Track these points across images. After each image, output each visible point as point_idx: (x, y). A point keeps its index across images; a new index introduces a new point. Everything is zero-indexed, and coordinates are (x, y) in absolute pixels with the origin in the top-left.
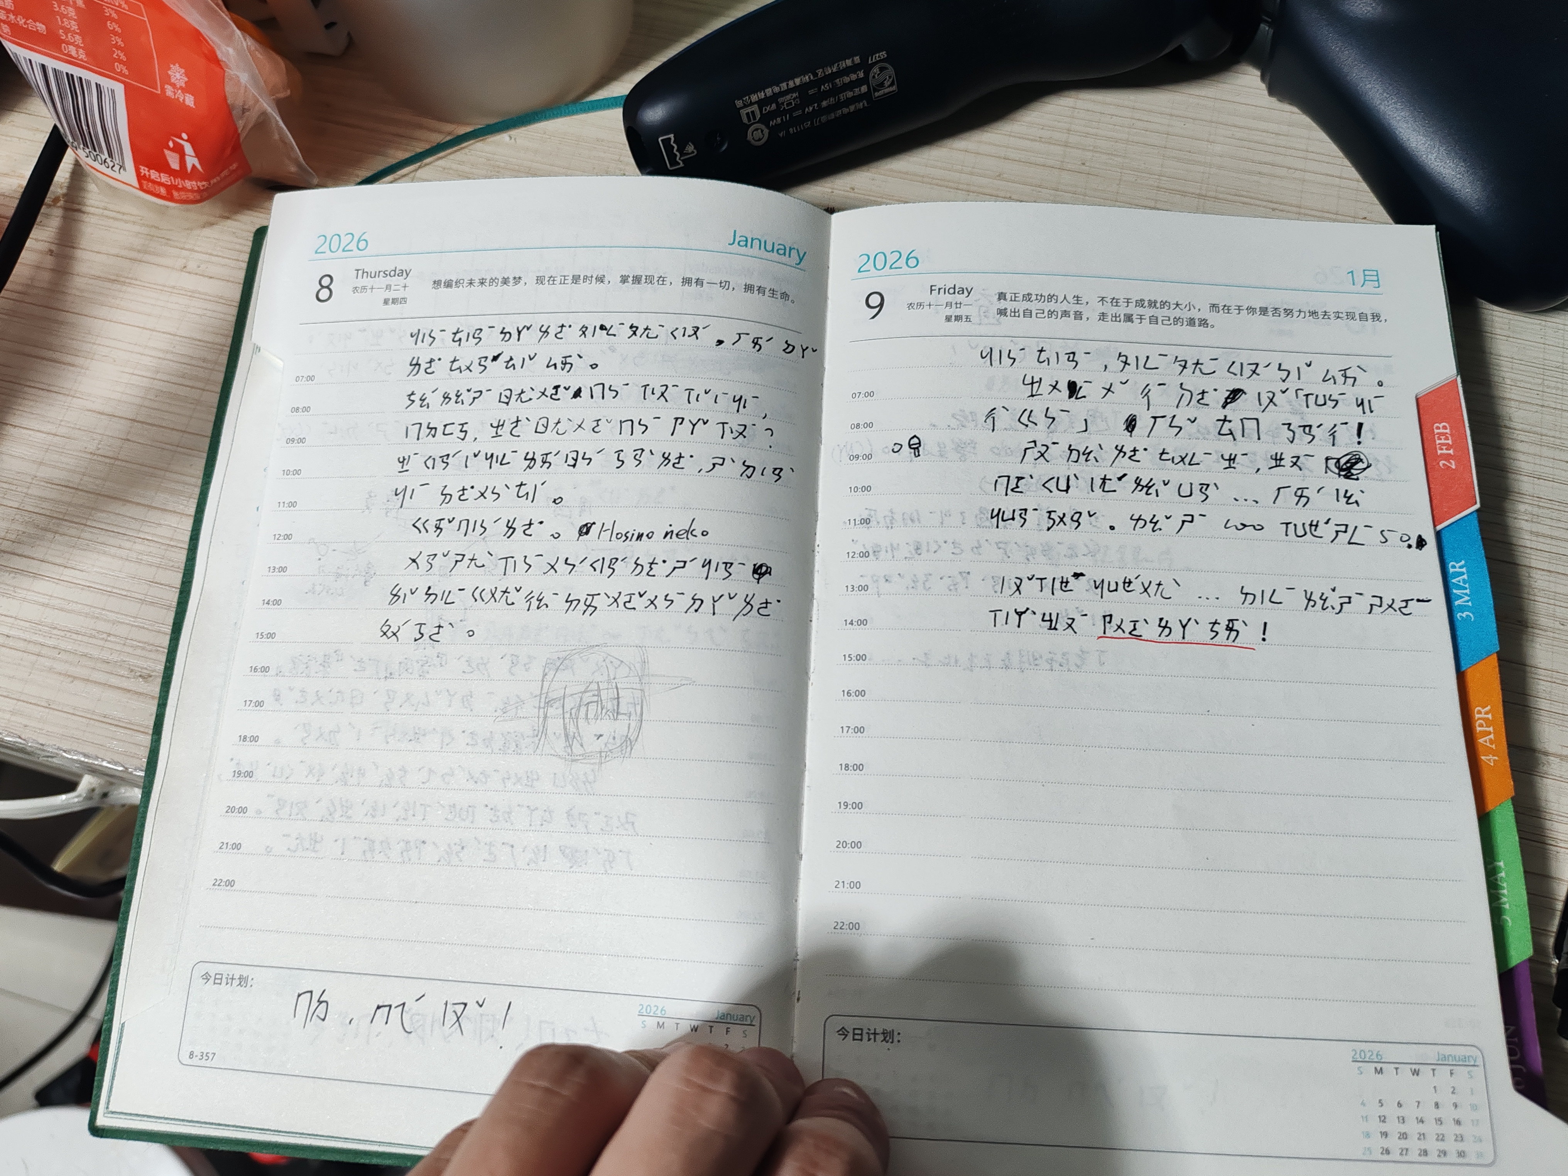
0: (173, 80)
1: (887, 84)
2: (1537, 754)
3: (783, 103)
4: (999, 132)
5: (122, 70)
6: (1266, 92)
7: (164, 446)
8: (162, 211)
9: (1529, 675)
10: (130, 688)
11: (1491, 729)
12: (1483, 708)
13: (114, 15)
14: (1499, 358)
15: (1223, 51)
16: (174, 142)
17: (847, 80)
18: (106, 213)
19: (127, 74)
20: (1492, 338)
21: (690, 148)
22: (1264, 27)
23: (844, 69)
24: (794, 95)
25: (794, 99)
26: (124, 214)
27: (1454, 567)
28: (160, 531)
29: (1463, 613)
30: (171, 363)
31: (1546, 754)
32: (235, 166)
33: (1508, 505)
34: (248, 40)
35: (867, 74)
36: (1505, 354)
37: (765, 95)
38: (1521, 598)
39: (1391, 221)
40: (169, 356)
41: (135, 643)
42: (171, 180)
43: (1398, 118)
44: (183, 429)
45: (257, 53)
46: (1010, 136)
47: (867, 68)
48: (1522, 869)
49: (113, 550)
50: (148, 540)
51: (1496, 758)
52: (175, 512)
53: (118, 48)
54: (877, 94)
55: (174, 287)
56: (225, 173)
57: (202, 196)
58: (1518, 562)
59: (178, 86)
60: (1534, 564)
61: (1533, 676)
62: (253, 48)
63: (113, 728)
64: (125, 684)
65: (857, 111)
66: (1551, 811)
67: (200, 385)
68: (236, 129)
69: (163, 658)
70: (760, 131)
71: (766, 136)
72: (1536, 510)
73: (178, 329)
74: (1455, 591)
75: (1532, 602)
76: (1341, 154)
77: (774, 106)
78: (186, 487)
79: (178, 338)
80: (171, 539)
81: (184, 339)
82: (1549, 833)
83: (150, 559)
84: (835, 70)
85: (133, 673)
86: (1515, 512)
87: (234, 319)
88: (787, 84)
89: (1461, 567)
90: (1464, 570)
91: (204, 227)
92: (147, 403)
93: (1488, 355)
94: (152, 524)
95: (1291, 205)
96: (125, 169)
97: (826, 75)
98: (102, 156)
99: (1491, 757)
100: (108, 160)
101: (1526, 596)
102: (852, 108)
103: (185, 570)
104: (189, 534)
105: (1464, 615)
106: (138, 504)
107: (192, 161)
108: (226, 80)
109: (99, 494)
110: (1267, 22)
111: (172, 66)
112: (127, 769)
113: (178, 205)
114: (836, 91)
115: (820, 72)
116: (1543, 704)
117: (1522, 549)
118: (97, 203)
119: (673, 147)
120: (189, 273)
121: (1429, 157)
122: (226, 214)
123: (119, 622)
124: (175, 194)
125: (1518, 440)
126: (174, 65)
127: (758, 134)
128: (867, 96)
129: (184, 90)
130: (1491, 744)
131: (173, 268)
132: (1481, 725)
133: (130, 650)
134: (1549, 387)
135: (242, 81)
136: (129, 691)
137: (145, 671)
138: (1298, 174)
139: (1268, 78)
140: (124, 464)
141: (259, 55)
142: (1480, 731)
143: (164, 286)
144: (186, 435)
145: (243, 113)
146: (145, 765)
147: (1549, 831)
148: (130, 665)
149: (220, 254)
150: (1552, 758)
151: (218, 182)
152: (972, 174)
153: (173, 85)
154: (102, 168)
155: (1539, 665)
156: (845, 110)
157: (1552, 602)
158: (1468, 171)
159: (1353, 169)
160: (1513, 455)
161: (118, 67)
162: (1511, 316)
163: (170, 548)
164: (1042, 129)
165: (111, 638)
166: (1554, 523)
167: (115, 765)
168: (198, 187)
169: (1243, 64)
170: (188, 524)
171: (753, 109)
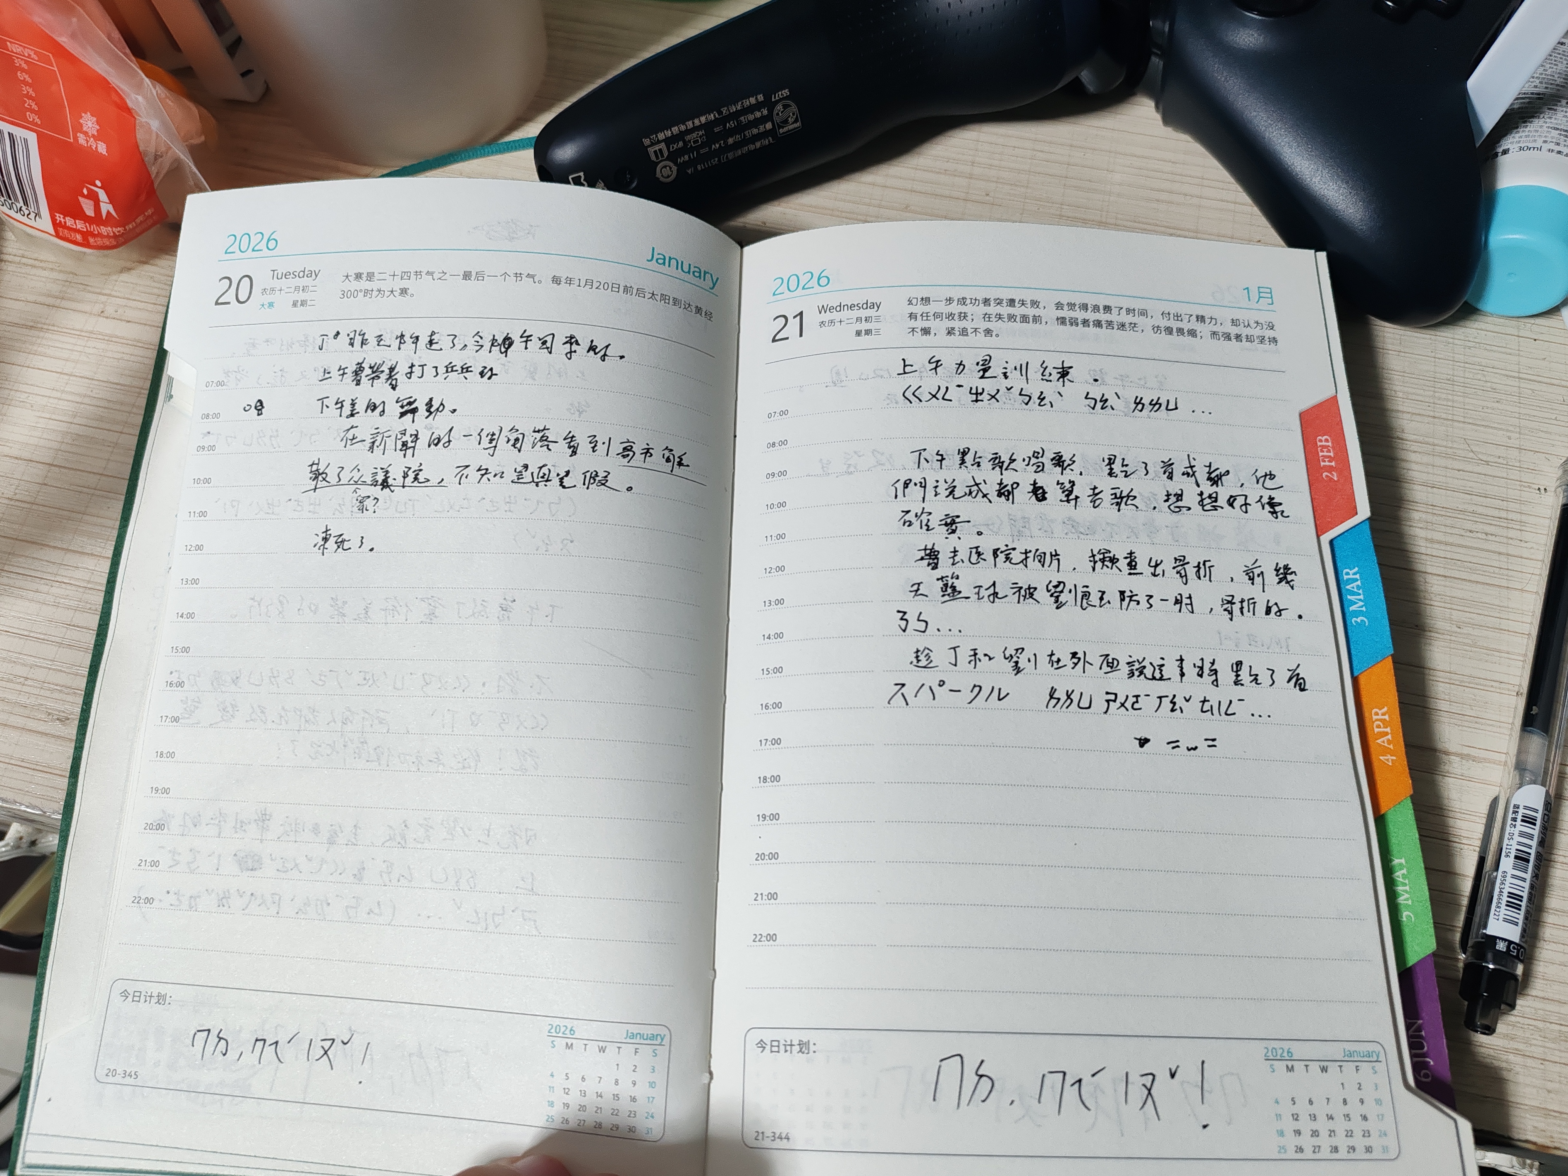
0: (85, 129)
1: (790, 120)
2: (1438, 754)
3: (690, 141)
4: (906, 165)
5: (34, 120)
6: (1161, 123)
7: (80, 489)
8: (79, 258)
9: (1427, 677)
10: (48, 732)
11: (1388, 730)
12: (1380, 709)
13: (25, 66)
14: (1390, 372)
15: (1118, 83)
16: (87, 188)
17: (751, 117)
18: (24, 260)
19: (39, 123)
20: (1384, 354)
22: (1155, 60)
23: (748, 107)
24: (700, 133)
25: (700, 137)
26: (41, 261)
27: (1348, 574)
28: (79, 574)
29: (1357, 618)
30: (88, 407)
31: (1447, 753)
32: (150, 212)
33: (1403, 514)
34: (157, 88)
35: (771, 111)
36: (1395, 368)
37: (672, 133)
38: (1418, 603)
39: (1282, 243)
40: (87, 400)
41: (52, 686)
42: (86, 227)
43: (1282, 144)
44: (101, 472)
45: (168, 100)
46: (916, 169)
47: (771, 106)
48: (1423, 865)
49: (31, 595)
50: (65, 583)
51: (1394, 758)
52: (92, 555)
53: (30, 98)
54: (781, 131)
55: (91, 332)
56: (140, 218)
57: (119, 242)
58: (1415, 568)
59: (90, 134)
60: (1429, 570)
61: (1431, 678)
62: (163, 96)
63: (31, 772)
64: (42, 727)
65: (763, 148)
66: (1453, 809)
67: (119, 428)
68: (150, 175)
69: (80, 701)
70: (668, 168)
71: (675, 173)
72: (1430, 518)
73: (95, 373)
74: (1349, 597)
75: (1429, 607)
76: (1232, 180)
77: (681, 144)
78: (104, 529)
79: (96, 383)
80: (89, 582)
81: (101, 383)
82: (1453, 831)
83: (67, 602)
84: (739, 108)
85: (50, 717)
86: (1409, 519)
87: (153, 362)
88: (693, 123)
89: (1354, 574)
90: (1357, 576)
91: (121, 272)
92: (63, 447)
93: (1380, 370)
94: (69, 568)
95: (1189, 230)
96: (40, 217)
97: (730, 113)
98: (17, 204)
99: (1389, 757)
100: (24, 208)
101: (1423, 601)
102: (758, 145)
103: (102, 612)
104: (107, 576)
105: (1359, 620)
106: (55, 547)
107: (106, 207)
108: (138, 127)
109: (16, 539)
110: (1156, 55)
111: (83, 115)
112: (45, 812)
113: (95, 251)
114: (741, 128)
115: (724, 110)
116: (1442, 705)
117: (1416, 556)
118: (15, 251)
120: (107, 318)
121: (1314, 180)
122: (144, 259)
123: (36, 666)
124: (91, 240)
125: (1410, 451)
126: (86, 113)
127: (666, 172)
128: (772, 132)
129: (96, 138)
130: (1389, 744)
131: (91, 314)
132: (1379, 727)
133: (48, 693)
134: (1439, 399)
135: (153, 128)
136: (46, 734)
137: (61, 714)
138: (1195, 201)
139: (1161, 108)
140: (41, 508)
141: (170, 103)
142: (1378, 732)
143: (82, 331)
144: (104, 478)
145: (156, 159)
146: (62, 809)
147: (1451, 829)
148: (46, 708)
149: (137, 298)
150: (1452, 757)
151: (134, 228)
152: (879, 206)
153: (86, 133)
154: (18, 216)
155: (1438, 668)
156: (752, 147)
157: (1449, 606)
158: (1351, 193)
159: (1244, 194)
160: (1403, 464)
161: (31, 117)
162: (1402, 332)
163: (87, 591)
164: (947, 162)
165: (29, 682)
166: (1448, 530)
167: (33, 809)
168: (114, 233)
169: (1138, 95)
170: (106, 566)
171: (661, 147)
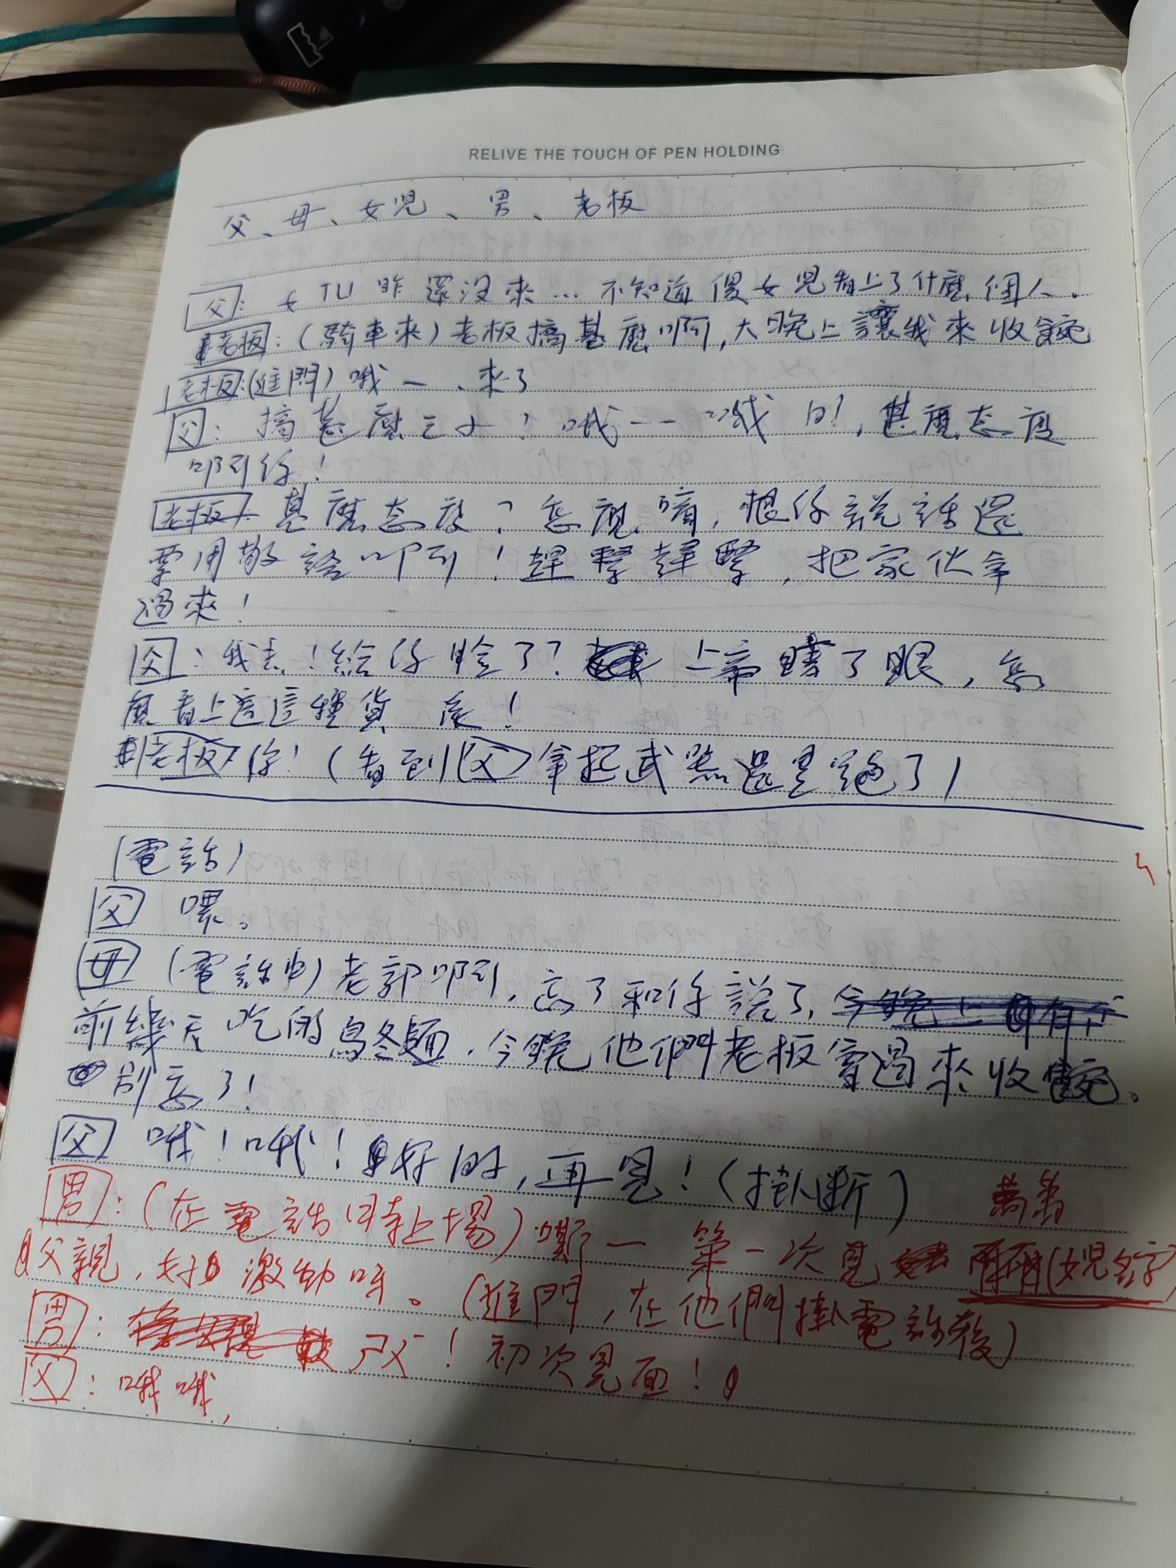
21: (325, 34)
119: (306, 38)
